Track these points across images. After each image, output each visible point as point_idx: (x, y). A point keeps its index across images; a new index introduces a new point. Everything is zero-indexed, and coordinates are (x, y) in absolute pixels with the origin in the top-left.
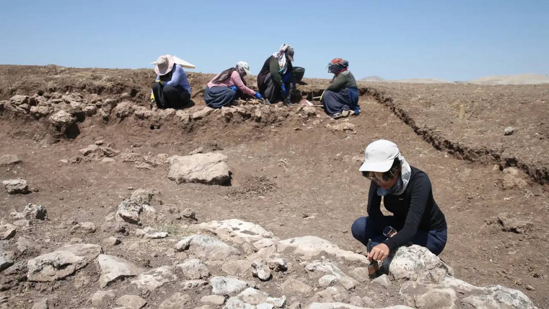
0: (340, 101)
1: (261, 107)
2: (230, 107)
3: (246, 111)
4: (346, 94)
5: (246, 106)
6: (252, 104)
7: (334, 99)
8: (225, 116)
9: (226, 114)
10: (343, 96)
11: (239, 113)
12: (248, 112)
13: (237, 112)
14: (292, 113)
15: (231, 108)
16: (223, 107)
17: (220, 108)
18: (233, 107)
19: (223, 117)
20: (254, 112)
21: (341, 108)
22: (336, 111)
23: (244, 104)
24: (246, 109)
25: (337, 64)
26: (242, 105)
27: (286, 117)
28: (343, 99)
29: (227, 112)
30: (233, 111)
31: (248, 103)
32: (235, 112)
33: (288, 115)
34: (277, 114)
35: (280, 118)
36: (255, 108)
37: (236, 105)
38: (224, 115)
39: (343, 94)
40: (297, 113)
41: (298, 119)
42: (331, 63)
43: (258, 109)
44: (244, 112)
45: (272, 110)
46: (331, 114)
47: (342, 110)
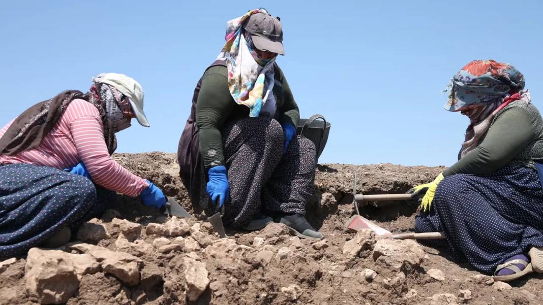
0: (512, 212)
1: (203, 246)
2: (69, 250)
3: (141, 266)
4: (532, 184)
5: (140, 242)
6: (166, 235)
7: (486, 204)
8: (39, 290)
9: (43, 283)
10: (522, 190)
11: (110, 273)
12: (151, 270)
13: (100, 269)
14: (329, 268)
15: (73, 256)
16: (34, 252)
17: (22, 254)
18: (80, 252)
19: (28, 295)
20: (179, 270)
21: (520, 237)
22: (506, 252)
23: (132, 235)
24: (140, 255)
25: (488, 74)
26: (121, 241)
27: (312, 284)
28: (520, 201)
29: (51, 273)
30: (81, 269)
31: (149, 232)
32: (89, 271)
33: (319, 275)
34: (272, 273)
35: (291, 288)
36: (179, 249)
37: (95, 242)
38: (33, 286)
39: (520, 183)
40: (349, 266)
41: (364, 289)
42: (465, 74)
43: (193, 255)
44: (131, 268)
45: (249, 256)
46: (486, 262)
47: (529, 247)
